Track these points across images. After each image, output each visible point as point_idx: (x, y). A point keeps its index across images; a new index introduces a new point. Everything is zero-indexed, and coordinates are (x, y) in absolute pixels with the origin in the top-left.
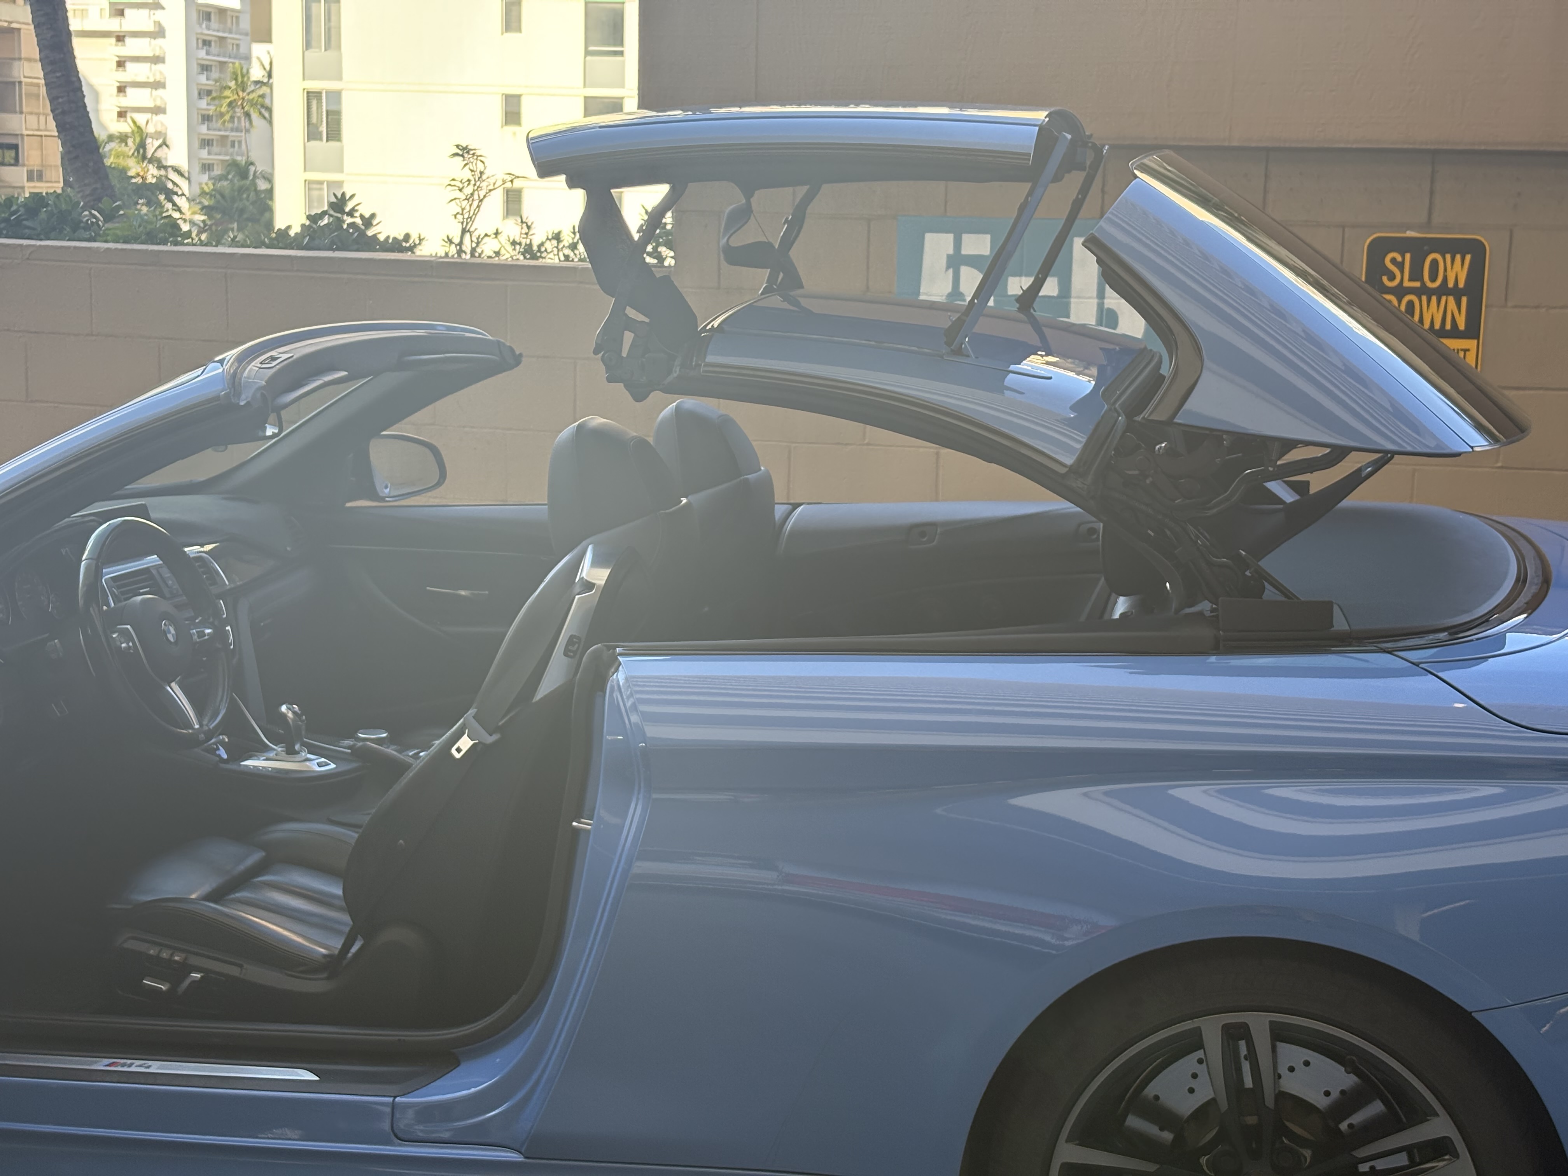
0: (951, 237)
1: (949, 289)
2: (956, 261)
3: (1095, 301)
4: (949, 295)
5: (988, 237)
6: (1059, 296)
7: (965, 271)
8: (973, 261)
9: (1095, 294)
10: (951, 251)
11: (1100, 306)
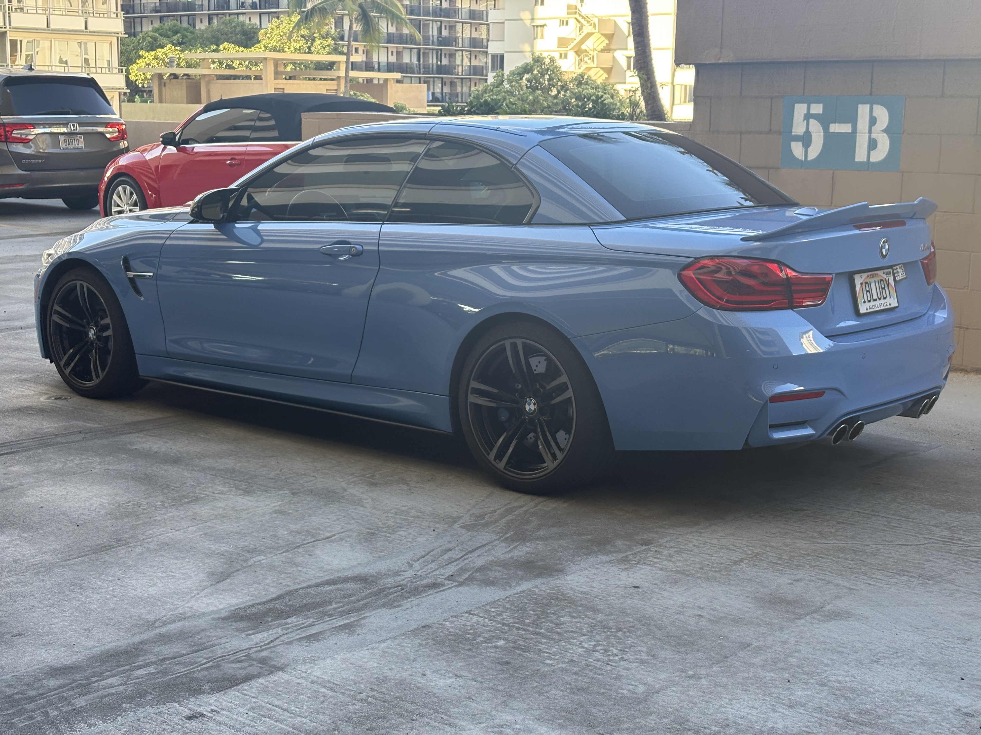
0: (805, 105)
1: (804, 130)
2: (808, 117)
3: (867, 135)
4: (805, 132)
5: (821, 105)
6: (852, 133)
7: (812, 121)
8: (816, 117)
9: (867, 131)
10: (806, 112)
11: (870, 137)
